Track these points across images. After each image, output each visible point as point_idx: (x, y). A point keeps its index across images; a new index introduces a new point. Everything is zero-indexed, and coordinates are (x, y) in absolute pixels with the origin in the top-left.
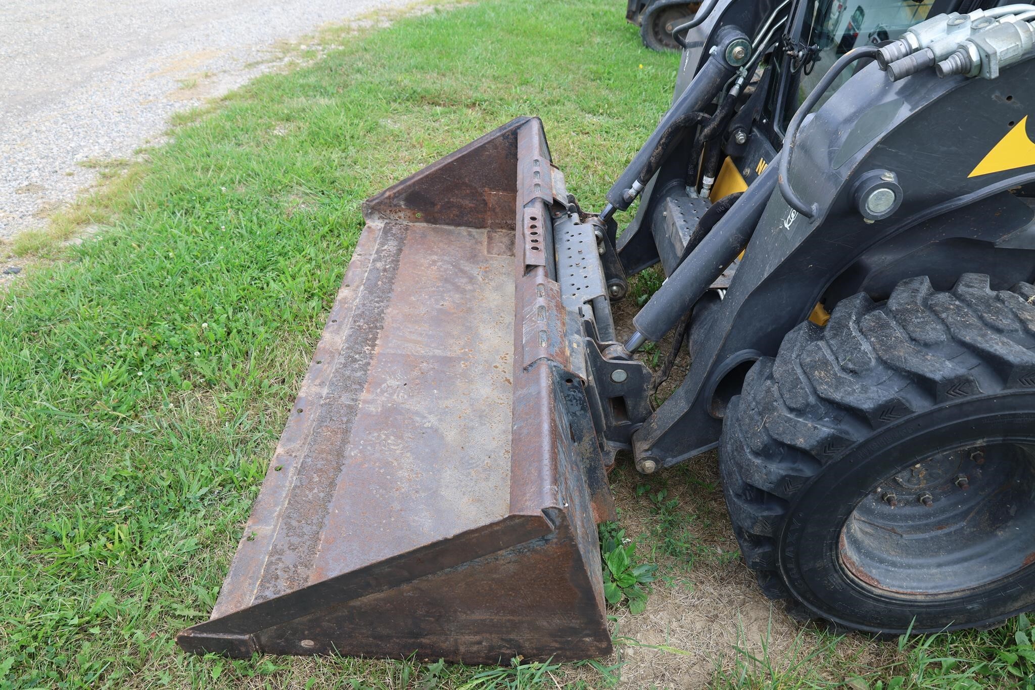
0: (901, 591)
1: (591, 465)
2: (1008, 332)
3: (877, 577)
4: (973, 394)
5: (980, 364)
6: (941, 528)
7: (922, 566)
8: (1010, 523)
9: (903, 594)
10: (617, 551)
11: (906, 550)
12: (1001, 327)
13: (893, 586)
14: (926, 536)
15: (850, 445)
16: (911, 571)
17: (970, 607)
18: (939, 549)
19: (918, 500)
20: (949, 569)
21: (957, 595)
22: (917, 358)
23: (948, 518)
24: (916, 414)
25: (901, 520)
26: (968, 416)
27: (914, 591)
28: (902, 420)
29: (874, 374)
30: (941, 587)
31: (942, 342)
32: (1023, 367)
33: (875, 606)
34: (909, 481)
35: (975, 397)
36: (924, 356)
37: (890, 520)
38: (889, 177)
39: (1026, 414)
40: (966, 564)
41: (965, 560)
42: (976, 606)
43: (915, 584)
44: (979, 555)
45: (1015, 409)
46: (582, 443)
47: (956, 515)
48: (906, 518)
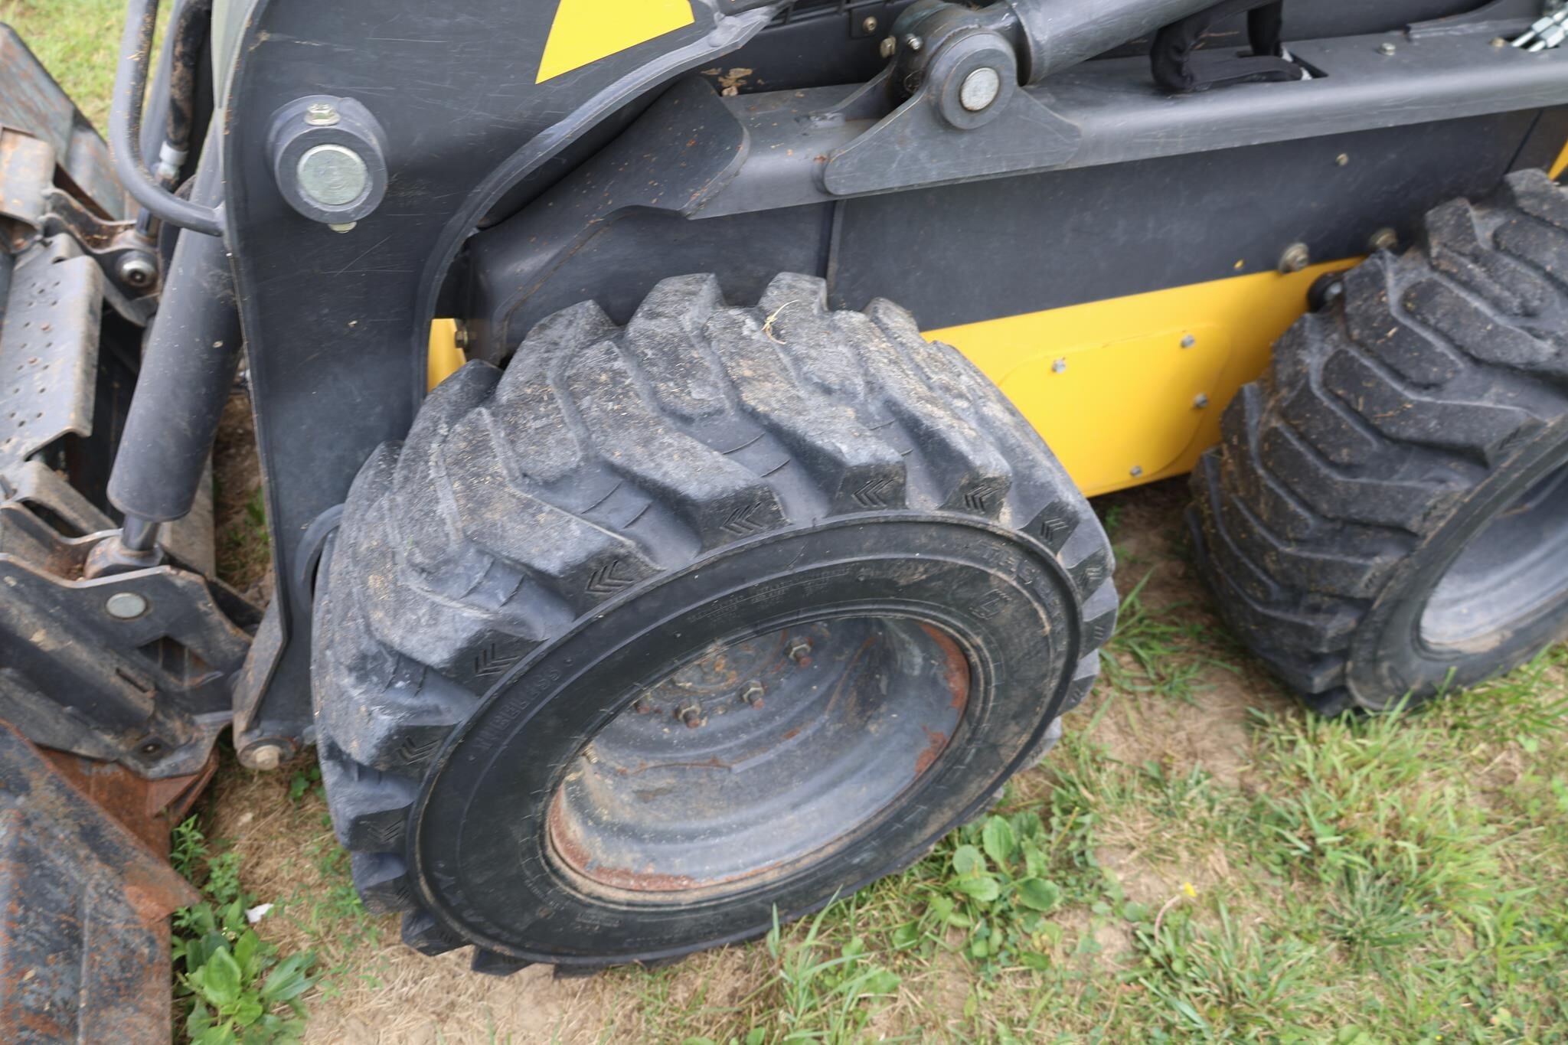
0: (736, 875)
1: (81, 826)
2: (702, 419)
3: (685, 871)
4: (644, 579)
5: (649, 507)
6: (791, 735)
7: (765, 818)
8: (883, 709)
9: (741, 880)
10: (213, 960)
11: (737, 796)
12: (687, 411)
13: (720, 873)
14: (771, 755)
15: (450, 733)
16: (751, 831)
17: (856, 861)
18: (791, 775)
19: (742, 700)
20: (810, 809)
21: (831, 850)
22: (522, 522)
23: (802, 712)
24: (545, 646)
25: (726, 737)
26: (656, 619)
27: (758, 868)
28: (521, 666)
29: (460, 570)
30: (802, 844)
31: (576, 470)
32: (718, 501)
33: (696, 920)
34: (703, 681)
35: (647, 583)
36: (534, 515)
37: (706, 745)
38: (320, 116)
39: (767, 583)
40: (836, 791)
41: (833, 784)
42: (866, 856)
43: (758, 855)
44: (852, 772)
45: (743, 580)
46: (34, 793)
47: (814, 703)
48: (733, 732)
